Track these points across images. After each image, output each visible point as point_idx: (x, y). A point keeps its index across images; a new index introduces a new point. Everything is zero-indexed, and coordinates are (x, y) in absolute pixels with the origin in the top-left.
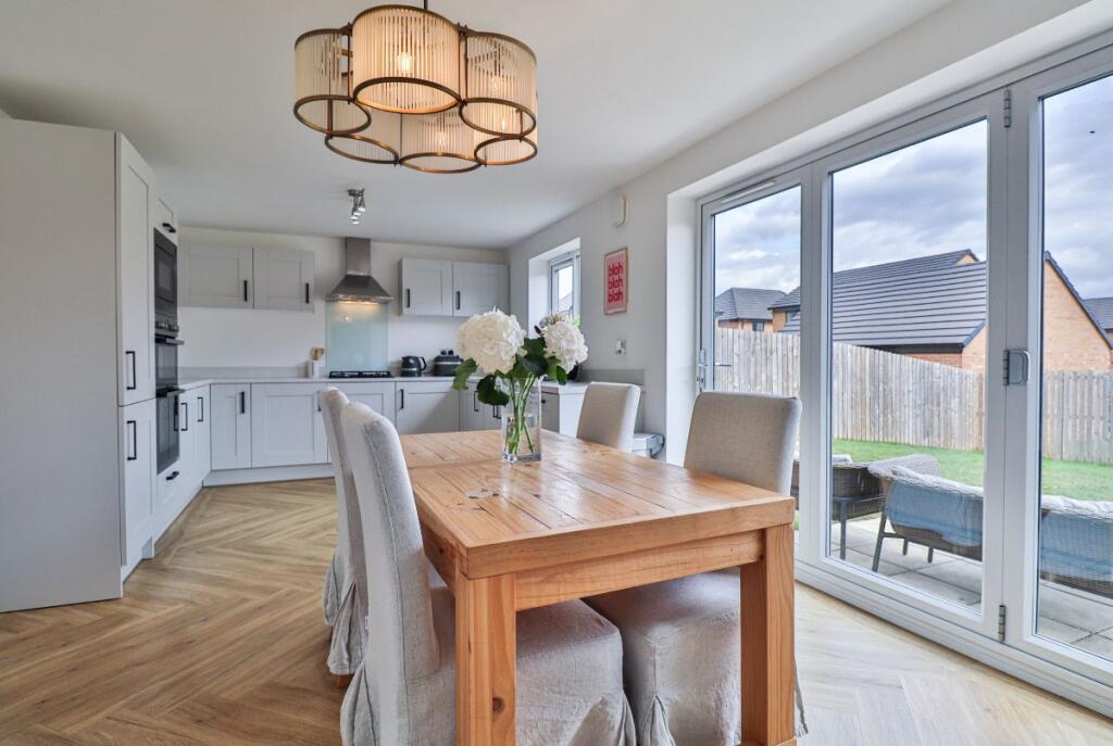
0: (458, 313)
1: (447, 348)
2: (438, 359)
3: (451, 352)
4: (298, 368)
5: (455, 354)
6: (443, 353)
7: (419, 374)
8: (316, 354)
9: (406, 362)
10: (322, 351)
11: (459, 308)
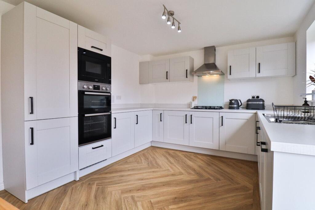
0: (259, 75)
1: (256, 95)
2: (249, 101)
3: (258, 97)
4: (188, 104)
5: (260, 98)
6: (253, 97)
7: (238, 108)
8: (194, 98)
9: (231, 102)
10: (196, 97)
11: (259, 72)
